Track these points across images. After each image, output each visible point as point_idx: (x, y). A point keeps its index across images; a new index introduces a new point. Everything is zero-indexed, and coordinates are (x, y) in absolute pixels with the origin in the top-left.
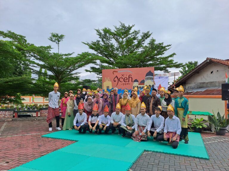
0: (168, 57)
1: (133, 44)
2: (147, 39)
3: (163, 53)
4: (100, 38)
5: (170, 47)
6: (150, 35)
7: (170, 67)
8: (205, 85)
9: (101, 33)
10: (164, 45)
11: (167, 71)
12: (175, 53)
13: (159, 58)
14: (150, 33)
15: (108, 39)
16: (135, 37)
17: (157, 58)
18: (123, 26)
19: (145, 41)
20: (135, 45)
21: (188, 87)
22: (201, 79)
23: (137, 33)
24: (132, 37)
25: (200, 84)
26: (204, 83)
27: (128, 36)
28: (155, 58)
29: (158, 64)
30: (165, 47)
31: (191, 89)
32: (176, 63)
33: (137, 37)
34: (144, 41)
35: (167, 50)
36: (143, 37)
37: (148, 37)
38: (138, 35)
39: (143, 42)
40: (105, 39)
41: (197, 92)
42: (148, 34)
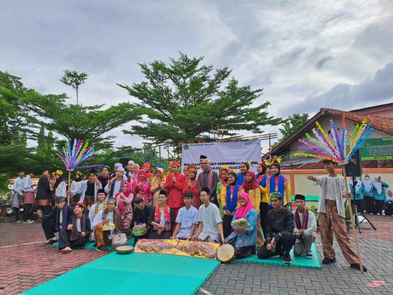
0: (259, 108)
1: (202, 88)
2: (223, 79)
3: (251, 102)
4: (148, 78)
5: (260, 92)
6: (229, 73)
7: (263, 124)
9: (148, 71)
10: (251, 90)
11: (258, 131)
12: (269, 102)
13: (245, 109)
14: (228, 70)
15: (160, 80)
16: (205, 77)
17: (242, 111)
18: (186, 59)
20: (205, 89)
21: (294, 157)
24: (200, 77)
27: (194, 76)
28: (237, 110)
29: (243, 120)
30: (253, 93)
31: (298, 159)
32: (271, 118)
33: (208, 77)
34: (219, 83)
35: (256, 98)
36: (217, 76)
37: (226, 76)
38: (209, 74)
39: (218, 85)
40: (156, 79)
41: (308, 164)
42: (226, 72)
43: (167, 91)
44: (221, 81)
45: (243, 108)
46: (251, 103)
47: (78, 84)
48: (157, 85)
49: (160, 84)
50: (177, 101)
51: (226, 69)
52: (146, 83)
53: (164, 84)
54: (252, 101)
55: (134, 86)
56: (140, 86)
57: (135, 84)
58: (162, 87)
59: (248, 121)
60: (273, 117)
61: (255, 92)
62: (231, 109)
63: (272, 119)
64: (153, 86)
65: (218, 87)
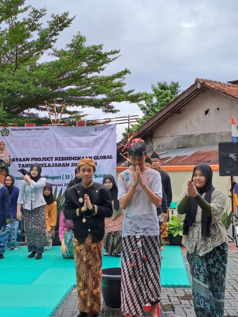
0: (113, 77)
2: (62, 30)
3: (102, 67)
5: (116, 55)
6: (69, 22)
7: (119, 100)
8: (193, 141)
10: (103, 51)
11: (110, 110)
12: (128, 69)
13: (93, 77)
14: (70, 17)
16: (33, 24)
17: (88, 79)
19: (58, 34)
21: (159, 146)
22: (186, 127)
23: (39, 14)
25: (184, 139)
26: (191, 136)
28: (83, 77)
29: (89, 93)
30: (106, 55)
31: (164, 150)
32: (130, 92)
33: (39, 25)
34: (55, 34)
35: (110, 62)
36: (52, 25)
37: (65, 26)
38: (40, 21)
39: (54, 38)
41: (177, 157)
42: (65, 19)
44: (59, 32)
45: (90, 76)
46: (103, 70)
51: (66, 14)
54: (105, 65)
59: (97, 93)
60: (134, 90)
61: (109, 54)
62: (73, 76)
63: (131, 94)
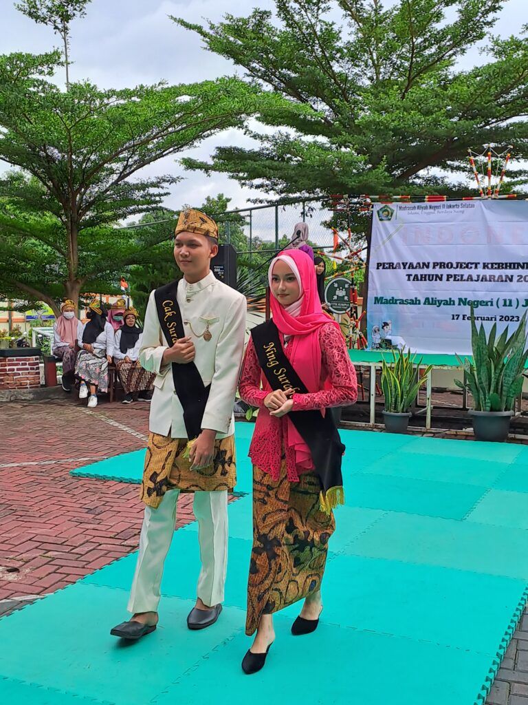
43: (329, 36)
47: (66, 18)
48: (297, 18)
49: (308, 17)
50: (356, 70)
52: (265, 14)
53: (322, 16)
55: (227, 22)
56: (245, 22)
57: (230, 18)
58: (312, 26)
64: (284, 23)
65: (490, 24)
